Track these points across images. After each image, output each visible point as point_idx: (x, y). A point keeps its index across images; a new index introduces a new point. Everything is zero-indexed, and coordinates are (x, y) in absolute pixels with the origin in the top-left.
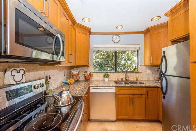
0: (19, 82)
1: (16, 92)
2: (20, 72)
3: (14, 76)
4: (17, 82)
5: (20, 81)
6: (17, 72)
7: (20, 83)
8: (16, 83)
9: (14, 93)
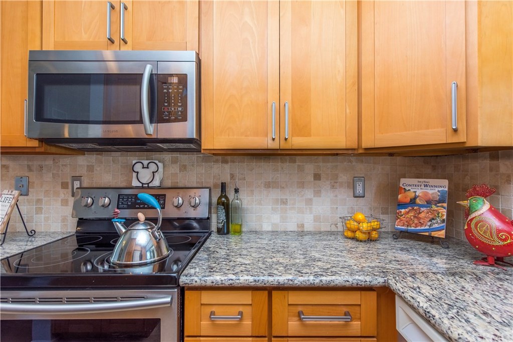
0: (146, 185)
1: (133, 200)
2: (148, 168)
3: (138, 173)
4: (143, 184)
5: (148, 184)
6: (143, 168)
7: (148, 186)
8: (141, 185)
9: (130, 200)
